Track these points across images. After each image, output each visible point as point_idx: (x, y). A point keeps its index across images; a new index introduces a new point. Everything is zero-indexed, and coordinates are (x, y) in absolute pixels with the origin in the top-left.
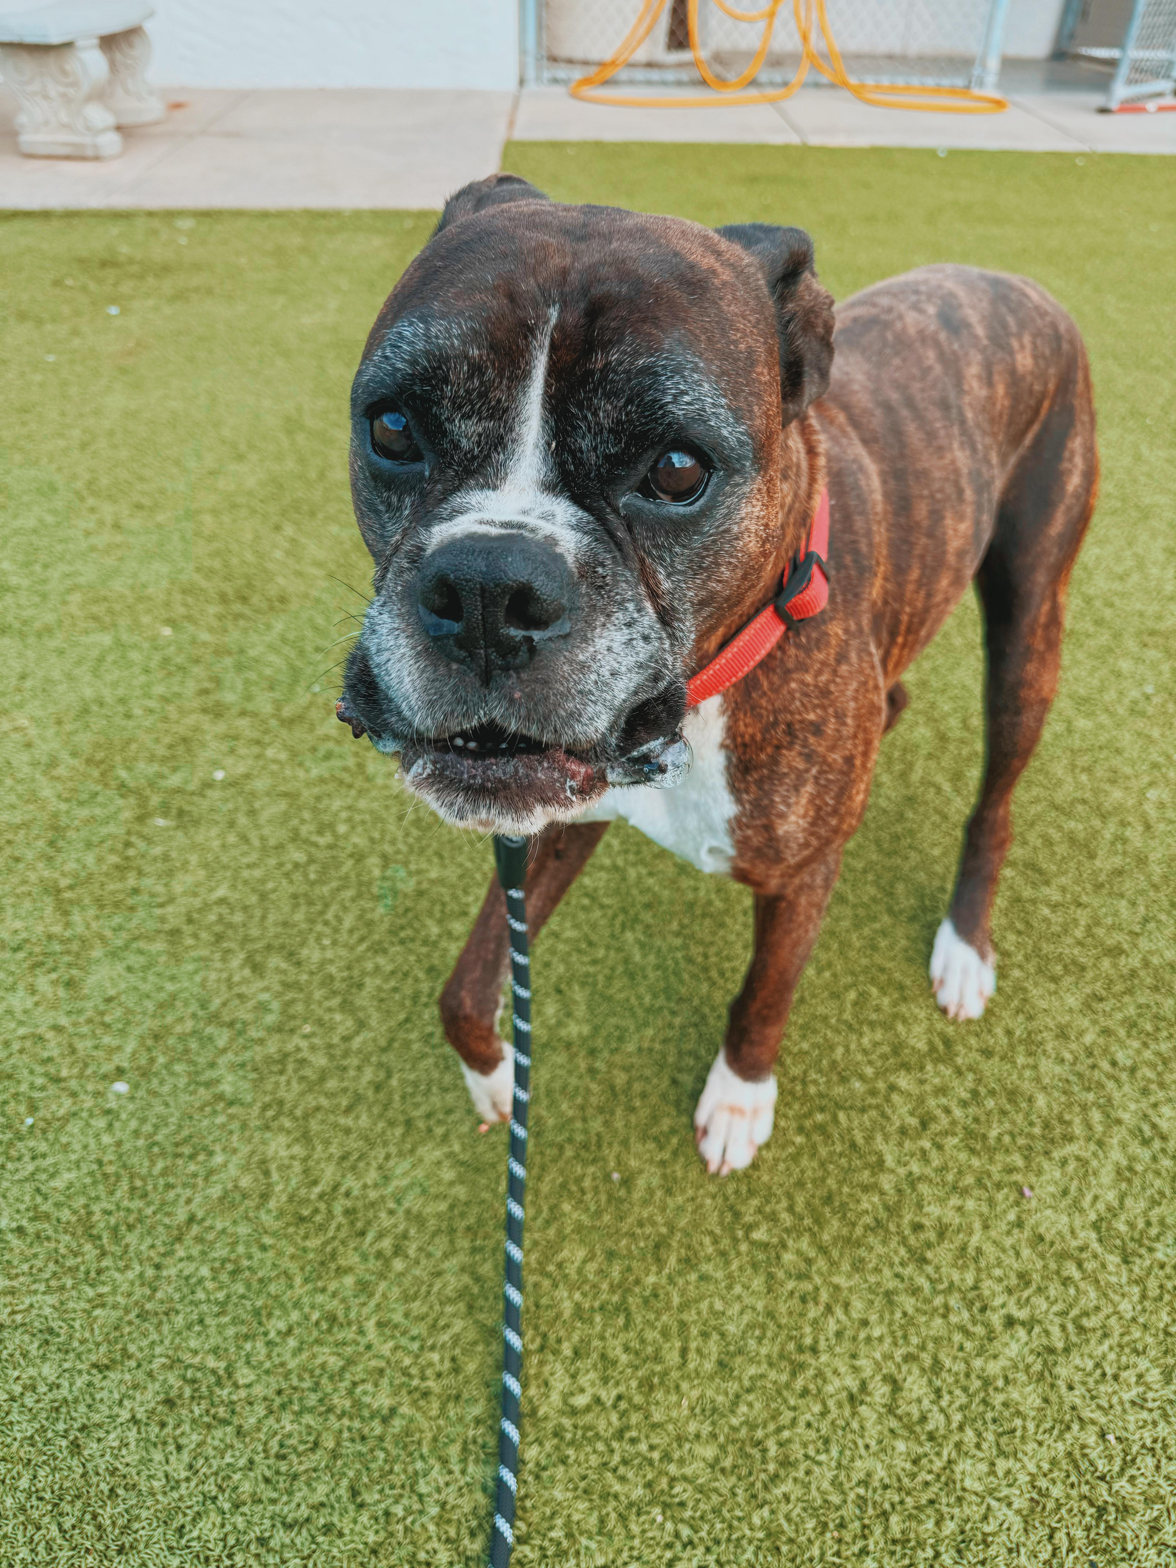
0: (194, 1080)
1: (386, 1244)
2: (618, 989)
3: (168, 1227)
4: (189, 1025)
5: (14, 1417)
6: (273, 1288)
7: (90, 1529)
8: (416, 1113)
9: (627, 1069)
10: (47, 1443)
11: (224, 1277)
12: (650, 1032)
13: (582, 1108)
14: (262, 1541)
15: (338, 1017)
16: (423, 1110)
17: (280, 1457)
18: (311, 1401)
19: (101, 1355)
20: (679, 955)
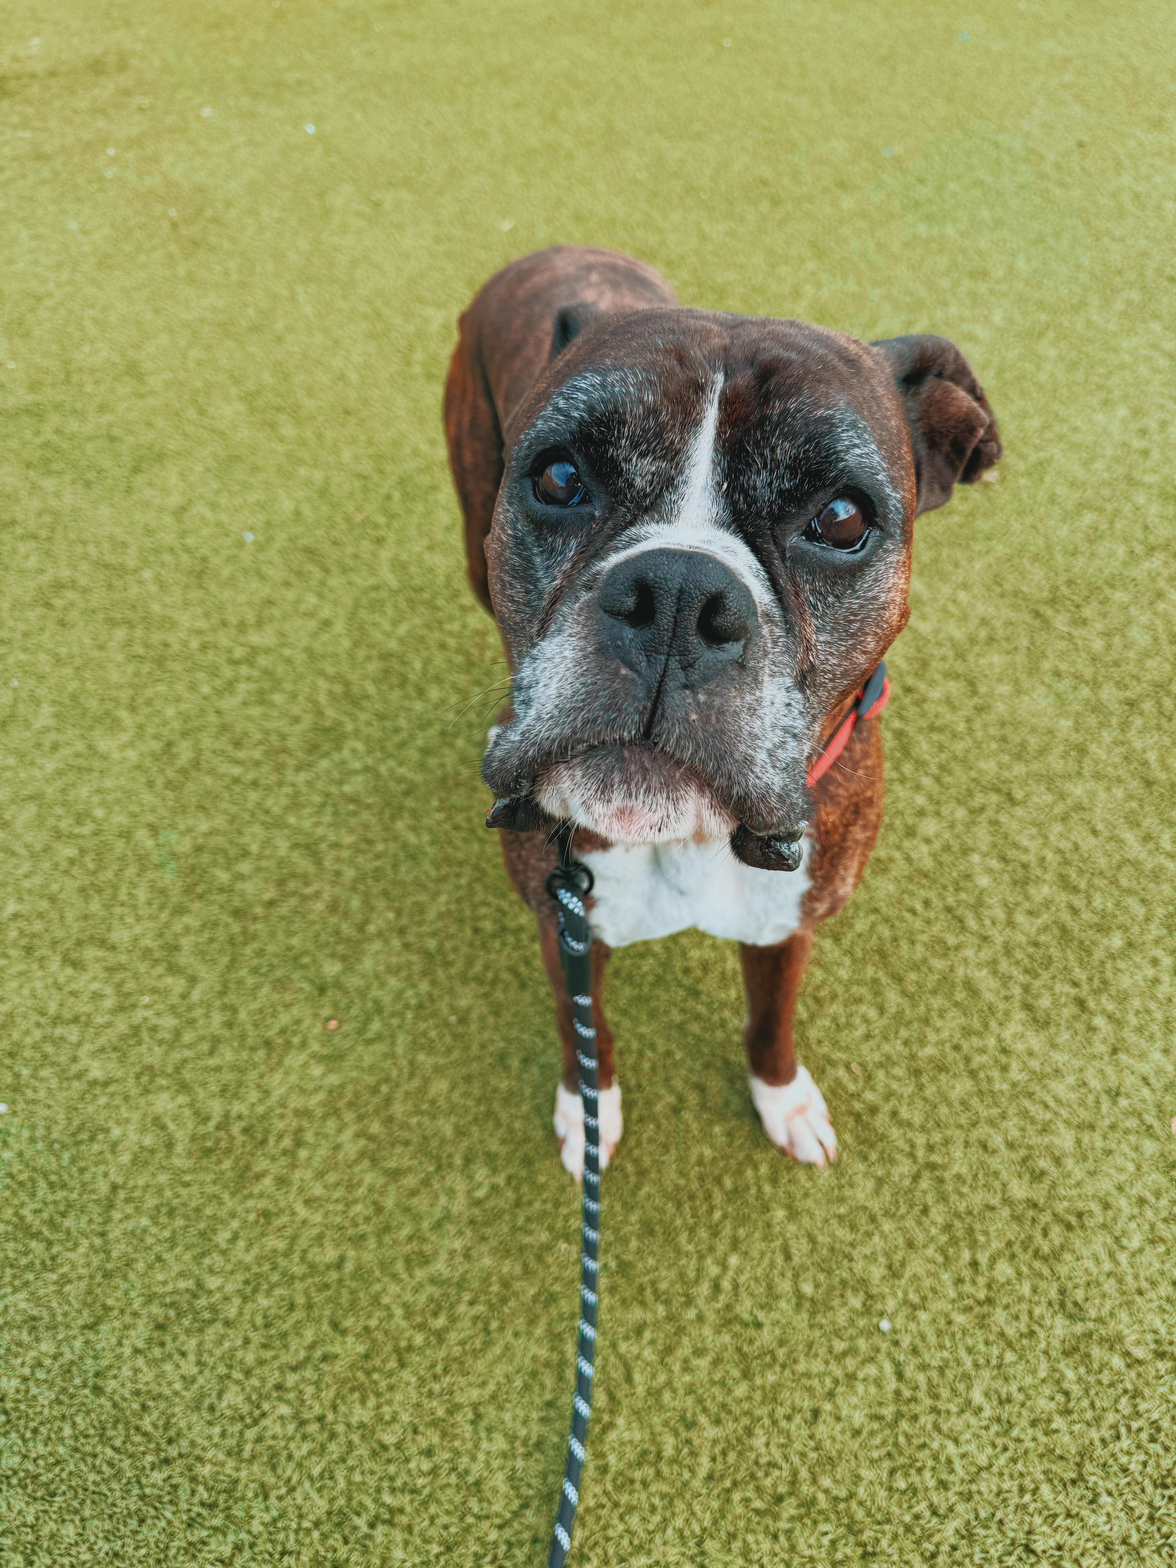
0: (64, 1077)
1: (287, 1142)
2: (405, 872)
3: (97, 1202)
4: (37, 1034)
5: (34, 1391)
6: (208, 1211)
7: (138, 1439)
8: (271, 1033)
9: (434, 934)
10: (72, 1396)
11: (163, 1219)
12: (443, 898)
13: (409, 978)
14: (279, 1387)
15: (169, 980)
16: (276, 1028)
17: (267, 1326)
18: (275, 1277)
19: (86, 1317)
20: (447, 827)
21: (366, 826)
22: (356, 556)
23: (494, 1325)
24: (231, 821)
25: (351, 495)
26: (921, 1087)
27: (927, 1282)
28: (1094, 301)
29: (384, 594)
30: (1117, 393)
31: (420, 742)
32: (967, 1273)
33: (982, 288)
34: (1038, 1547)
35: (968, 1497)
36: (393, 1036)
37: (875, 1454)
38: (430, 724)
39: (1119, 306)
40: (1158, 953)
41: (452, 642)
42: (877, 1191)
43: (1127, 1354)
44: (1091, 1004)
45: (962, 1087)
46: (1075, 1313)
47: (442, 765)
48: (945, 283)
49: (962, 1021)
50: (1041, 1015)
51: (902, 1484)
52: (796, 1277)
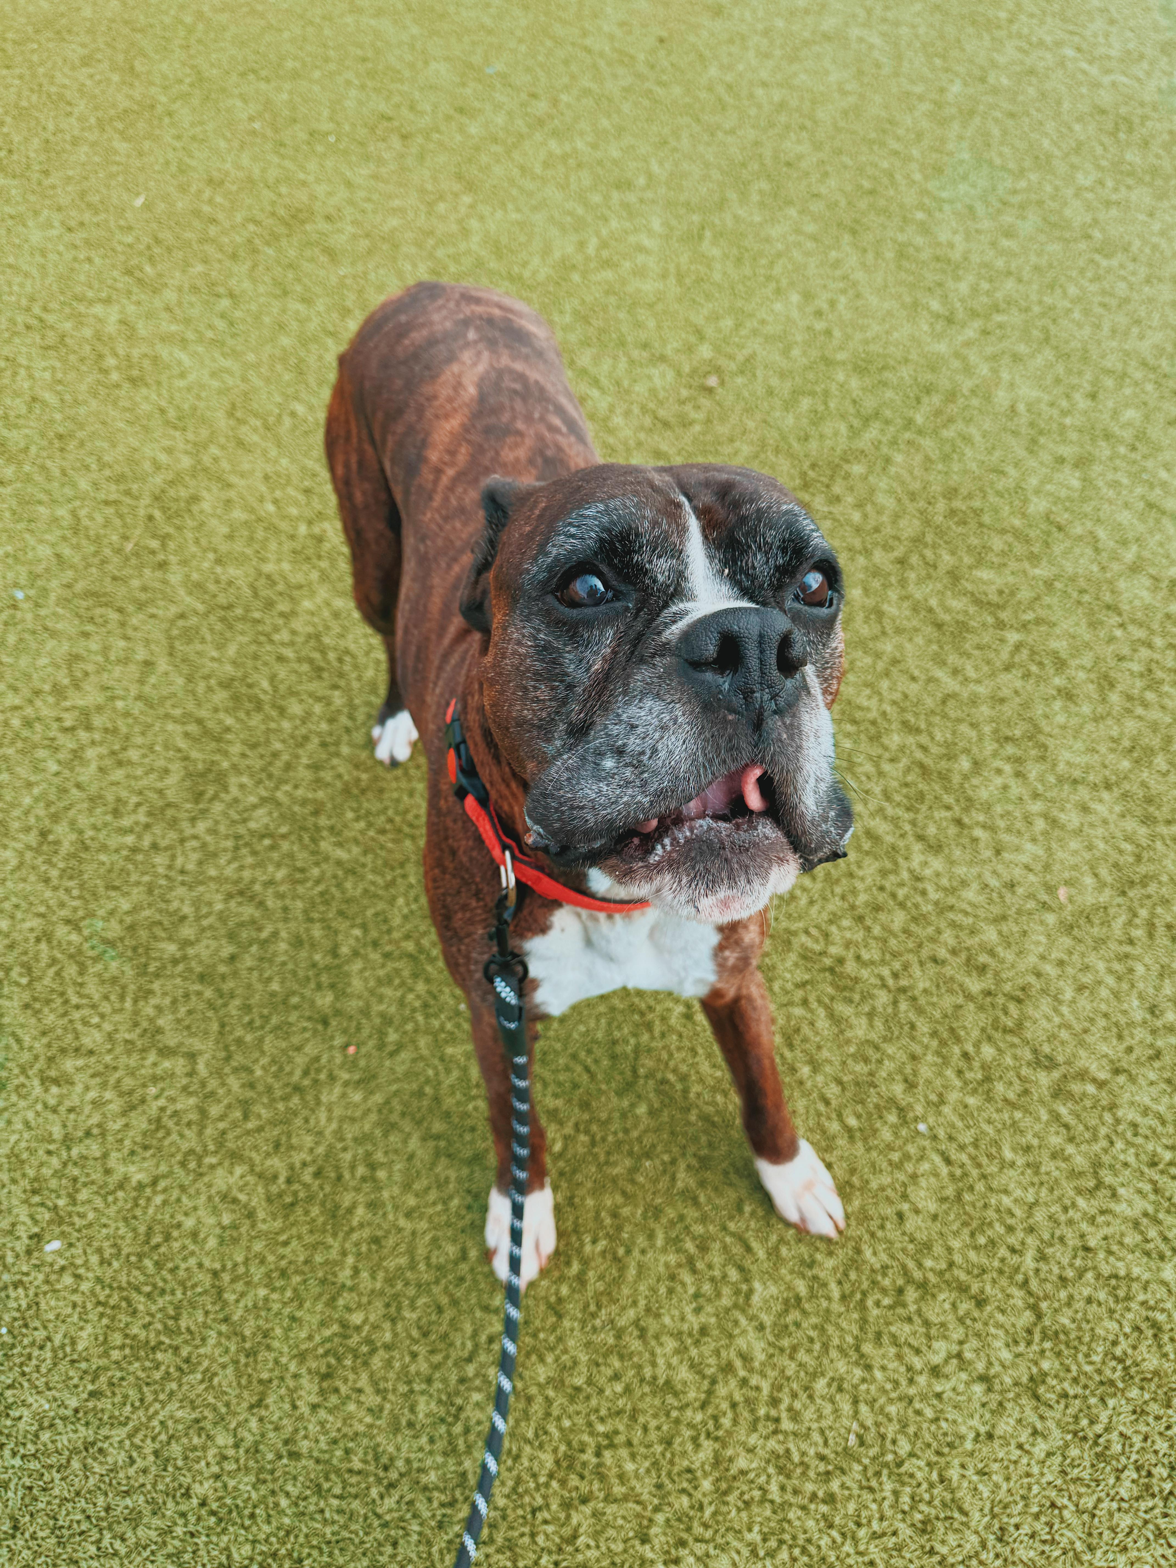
1: (361, 1170)
2: (352, 888)
3: (204, 1293)
5: (231, 1483)
6: (318, 1259)
7: (354, 1480)
8: (295, 1078)
9: (407, 937)
10: (272, 1472)
11: (279, 1283)
12: (401, 901)
13: (403, 984)
14: (462, 1380)
15: (167, 1064)
16: (298, 1073)
17: (425, 1335)
18: (411, 1291)
19: (249, 1398)
20: (371, 833)
21: (291, 856)
22: (144, 589)
23: (621, 1251)
24: (150, 892)
25: (107, 523)
26: (868, 929)
27: (938, 1082)
28: (732, 195)
29: (193, 621)
30: (784, 282)
31: (305, 761)
32: (962, 1064)
33: (631, 198)
34: (1092, 1243)
35: (1031, 1230)
36: (413, 1041)
37: (955, 1228)
38: (306, 738)
39: (755, 198)
40: (998, 763)
41: (289, 653)
42: (871, 1025)
43: (1094, 1080)
44: (966, 820)
45: (899, 919)
46: (1050, 1064)
47: (339, 776)
48: (596, 198)
49: (877, 865)
50: (932, 841)
51: (982, 1240)
52: (840, 1116)
